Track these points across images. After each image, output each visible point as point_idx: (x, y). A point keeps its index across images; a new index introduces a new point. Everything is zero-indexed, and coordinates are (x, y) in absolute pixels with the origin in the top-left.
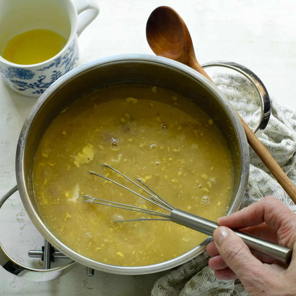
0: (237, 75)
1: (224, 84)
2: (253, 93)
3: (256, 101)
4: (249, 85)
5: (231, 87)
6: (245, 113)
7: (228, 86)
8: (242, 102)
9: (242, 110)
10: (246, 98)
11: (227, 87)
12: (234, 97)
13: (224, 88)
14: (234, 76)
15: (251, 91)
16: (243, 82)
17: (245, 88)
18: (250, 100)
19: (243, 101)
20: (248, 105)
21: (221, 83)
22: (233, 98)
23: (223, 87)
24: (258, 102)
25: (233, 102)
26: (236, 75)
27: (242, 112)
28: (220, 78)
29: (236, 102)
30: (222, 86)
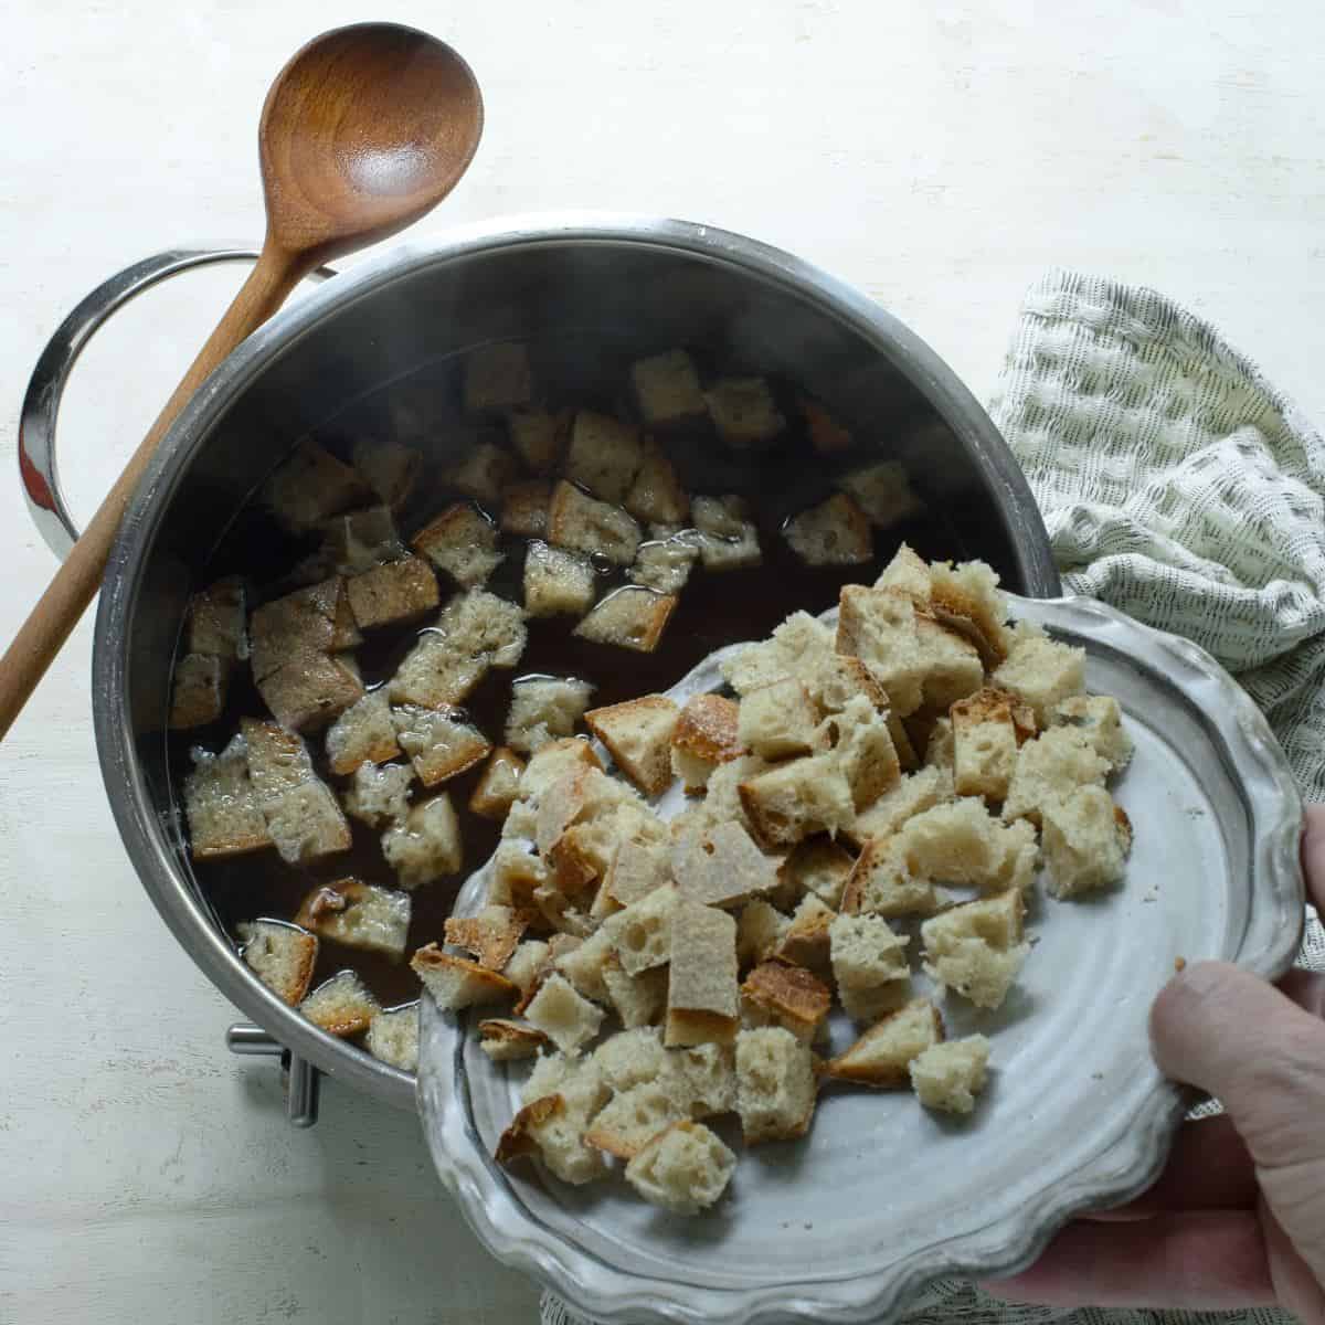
0: (1141, 289)
1: (1081, 322)
2: (1202, 375)
3: (1207, 414)
4: (1187, 339)
5: (1108, 337)
6: (1151, 455)
7: (1097, 332)
8: (1147, 404)
9: (1143, 440)
10: (1167, 392)
11: (1092, 334)
12: (1118, 382)
13: (1080, 337)
14: (1127, 293)
15: (1197, 365)
16: (1163, 325)
17: (1170, 350)
18: (1181, 400)
19: (1152, 402)
20: (1172, 421)
21: (1070, 317)
22: (1112, 385)
23: (1078, 334)
24: (1213, 418)
25: (1107, 399)
26: (1137, 289)
27: (1141, 448)
28: (1068, 293)
29: (1121, 400)
30: (1072, 328)
